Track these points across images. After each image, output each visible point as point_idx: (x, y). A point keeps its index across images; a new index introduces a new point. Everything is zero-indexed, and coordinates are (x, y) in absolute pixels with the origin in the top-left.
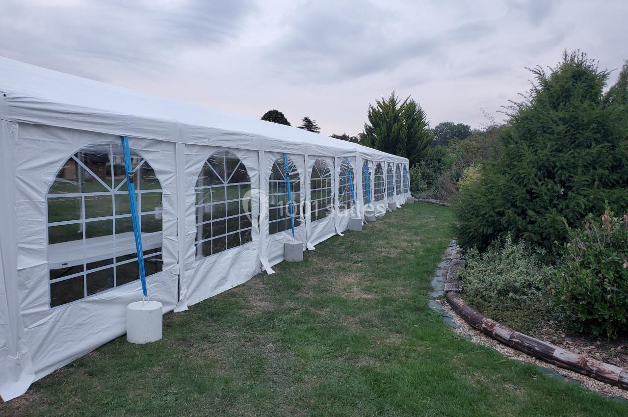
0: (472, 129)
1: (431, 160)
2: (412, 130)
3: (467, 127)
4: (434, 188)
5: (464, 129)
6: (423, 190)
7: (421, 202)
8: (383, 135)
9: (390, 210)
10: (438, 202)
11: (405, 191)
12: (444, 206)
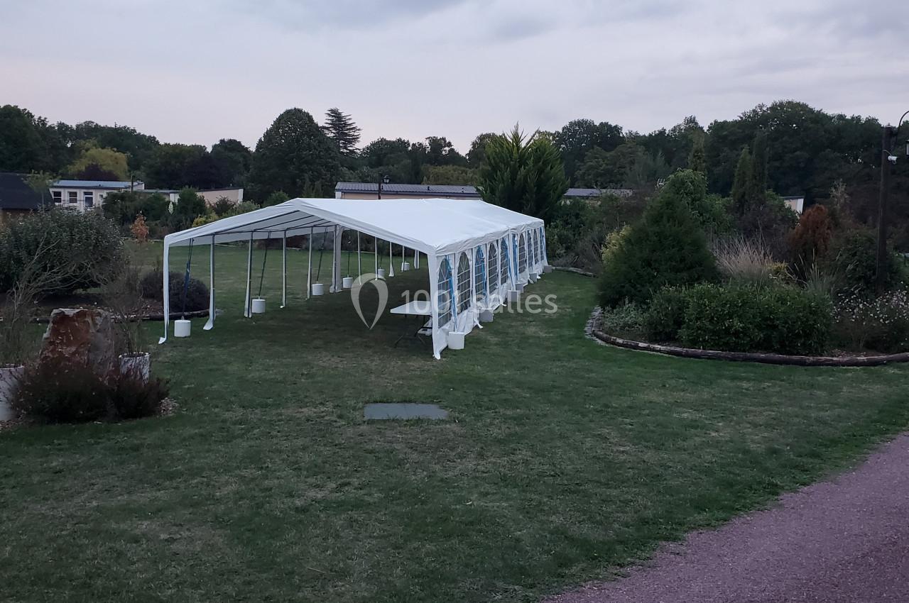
0: (624, 132)
1: (568, 215)
2: (542, 176)
3: (617, 129)
4: (574, 254)
5: (612, 132)
6: (560, 256)
7: (560, 270)
8: (506, 184)
9: (532, 282)
10: (580, 271)
11: (542, 258)
12: (586, 275)
